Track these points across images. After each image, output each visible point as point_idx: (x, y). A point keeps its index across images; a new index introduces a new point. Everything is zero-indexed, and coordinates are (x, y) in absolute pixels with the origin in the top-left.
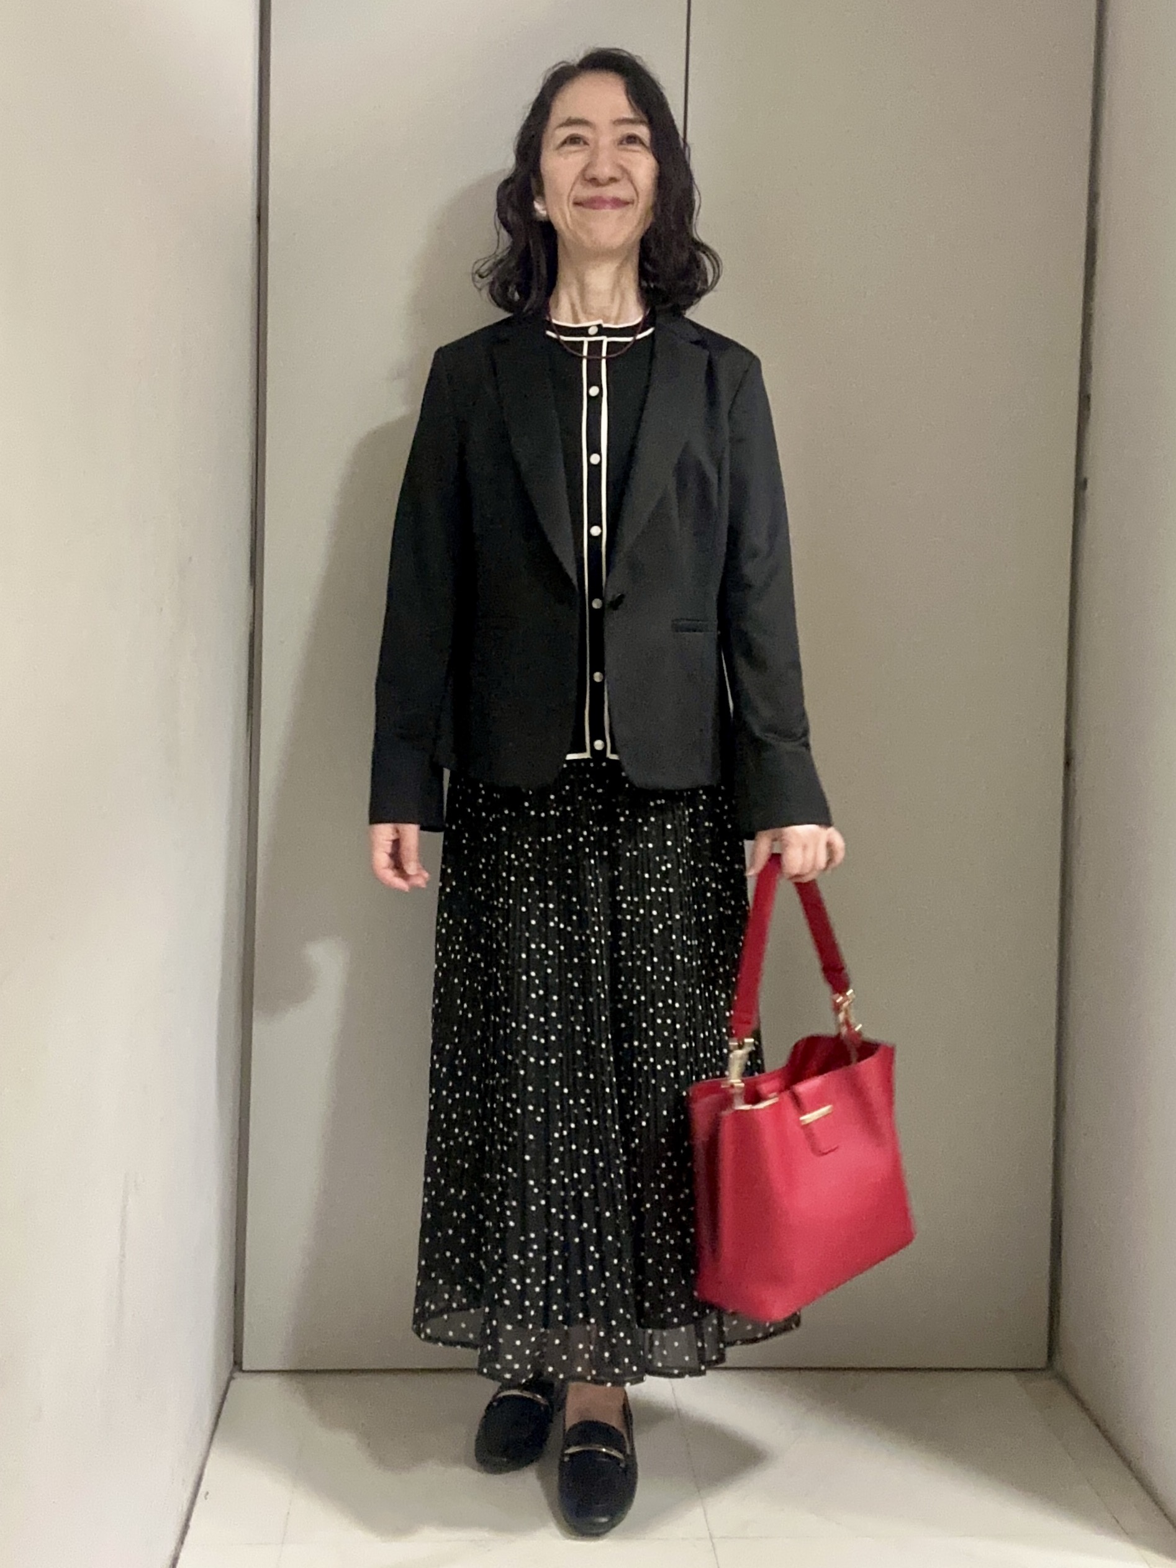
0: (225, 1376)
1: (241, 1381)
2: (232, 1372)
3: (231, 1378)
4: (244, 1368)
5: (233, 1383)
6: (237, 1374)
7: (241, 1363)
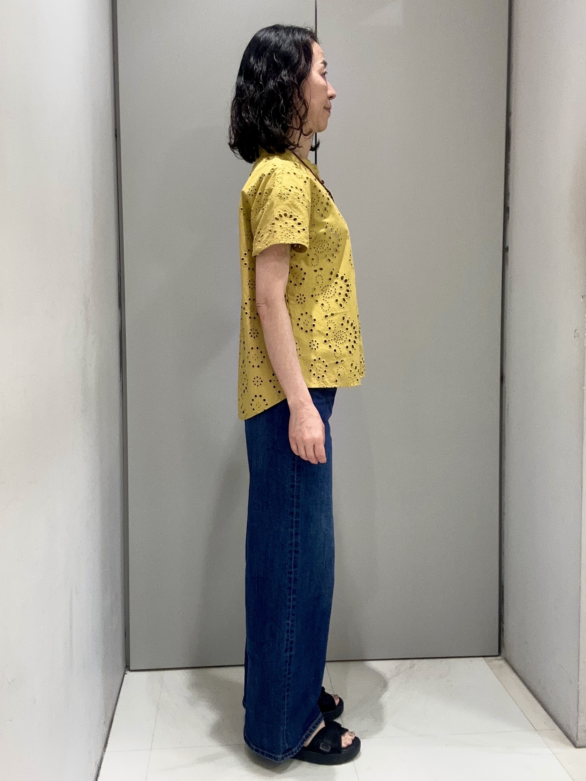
0: (123, 673)
1: (129, 675)
2: (125, 671)
3: (125, 674)
4: (131, 669)
5: (126, 675)
6: (127, 672)
7: (129, 667)
